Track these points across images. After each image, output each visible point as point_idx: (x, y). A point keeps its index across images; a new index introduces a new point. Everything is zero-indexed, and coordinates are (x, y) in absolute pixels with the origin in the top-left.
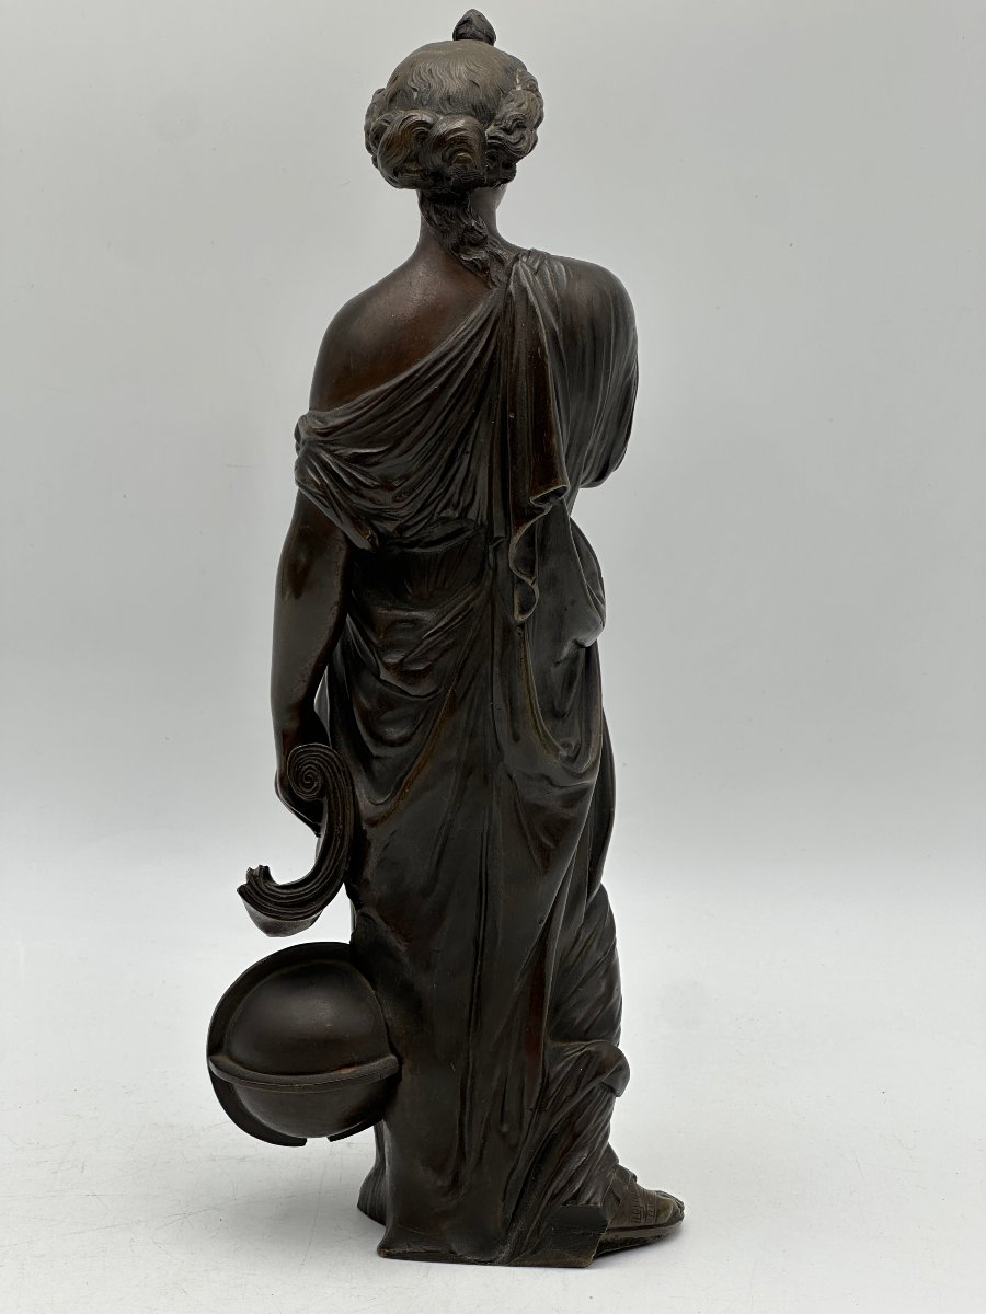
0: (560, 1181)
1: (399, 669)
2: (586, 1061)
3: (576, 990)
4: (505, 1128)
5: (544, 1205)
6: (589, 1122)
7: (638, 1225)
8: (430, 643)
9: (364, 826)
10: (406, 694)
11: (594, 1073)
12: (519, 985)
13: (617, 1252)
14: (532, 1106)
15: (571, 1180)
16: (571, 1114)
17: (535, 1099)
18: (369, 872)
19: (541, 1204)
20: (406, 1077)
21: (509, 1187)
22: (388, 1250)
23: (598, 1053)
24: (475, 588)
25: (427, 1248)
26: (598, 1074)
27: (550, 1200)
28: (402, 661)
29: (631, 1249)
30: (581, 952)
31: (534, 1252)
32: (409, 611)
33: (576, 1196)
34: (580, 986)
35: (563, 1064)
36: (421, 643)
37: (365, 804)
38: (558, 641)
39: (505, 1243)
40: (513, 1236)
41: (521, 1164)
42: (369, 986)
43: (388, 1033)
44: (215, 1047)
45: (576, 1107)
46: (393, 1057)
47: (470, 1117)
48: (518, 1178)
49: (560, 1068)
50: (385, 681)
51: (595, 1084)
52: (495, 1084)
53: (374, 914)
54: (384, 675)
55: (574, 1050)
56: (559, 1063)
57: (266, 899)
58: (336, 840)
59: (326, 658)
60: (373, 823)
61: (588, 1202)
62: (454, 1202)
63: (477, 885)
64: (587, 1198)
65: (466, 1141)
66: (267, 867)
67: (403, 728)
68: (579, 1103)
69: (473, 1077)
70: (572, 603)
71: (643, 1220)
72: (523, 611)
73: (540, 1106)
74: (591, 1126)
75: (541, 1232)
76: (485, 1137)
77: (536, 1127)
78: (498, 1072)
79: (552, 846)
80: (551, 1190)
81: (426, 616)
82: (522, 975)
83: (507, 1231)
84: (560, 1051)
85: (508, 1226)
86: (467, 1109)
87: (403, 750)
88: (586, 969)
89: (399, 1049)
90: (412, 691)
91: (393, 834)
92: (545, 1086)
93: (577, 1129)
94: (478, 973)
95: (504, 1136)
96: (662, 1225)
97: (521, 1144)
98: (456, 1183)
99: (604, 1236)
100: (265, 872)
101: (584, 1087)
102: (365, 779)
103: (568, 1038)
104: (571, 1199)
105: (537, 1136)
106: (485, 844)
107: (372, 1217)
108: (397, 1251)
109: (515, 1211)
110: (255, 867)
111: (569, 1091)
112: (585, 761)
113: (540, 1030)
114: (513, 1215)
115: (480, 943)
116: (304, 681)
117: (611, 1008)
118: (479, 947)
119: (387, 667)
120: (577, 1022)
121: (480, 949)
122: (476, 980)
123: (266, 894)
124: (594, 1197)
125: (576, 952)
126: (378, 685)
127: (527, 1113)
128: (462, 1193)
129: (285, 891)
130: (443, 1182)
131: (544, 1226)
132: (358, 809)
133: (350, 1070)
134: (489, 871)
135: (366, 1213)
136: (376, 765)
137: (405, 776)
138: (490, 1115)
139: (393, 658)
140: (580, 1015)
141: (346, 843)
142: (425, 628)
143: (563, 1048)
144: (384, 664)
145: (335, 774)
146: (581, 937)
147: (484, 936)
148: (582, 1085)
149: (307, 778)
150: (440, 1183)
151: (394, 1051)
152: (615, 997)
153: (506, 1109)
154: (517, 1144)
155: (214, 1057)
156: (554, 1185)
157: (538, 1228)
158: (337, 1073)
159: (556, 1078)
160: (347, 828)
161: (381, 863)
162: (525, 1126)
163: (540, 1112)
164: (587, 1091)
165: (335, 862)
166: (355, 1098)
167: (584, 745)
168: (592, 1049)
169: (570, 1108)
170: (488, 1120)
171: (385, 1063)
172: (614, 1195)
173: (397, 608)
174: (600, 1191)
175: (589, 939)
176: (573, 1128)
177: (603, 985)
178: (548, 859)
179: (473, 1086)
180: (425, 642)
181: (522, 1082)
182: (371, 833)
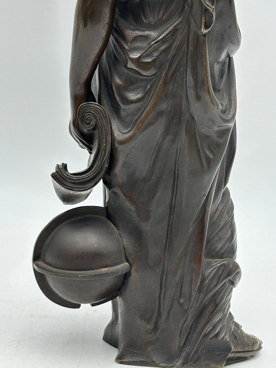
0: (208, 328)
1: (137, 61)
2: (223, 268)
3: (217, 233)
4: (182, 301)
5: (200, 339)
6: (223, 299)
7: (244, 350)
8: (155, 47)
9: (117, 145)
10: (141, 75)
11: (226, 274)
12: (191, 228)
13: (234, 363)
14: (196, 290)
15: (214, 327)
16: (215, 295)
17: (197, 287)
18: (118, 169)
19: (199, 338)
20: (134, 274)
21: (182, 330)
22: (120, 359)
23: (228, 265)
24: (179, 18)
25: (141, 359)
26: (228, 275)
27: (203, 337)
28: (140, 57)
29: (240, 361)
30: (219, 215)
31: (195, 362)
32: (144, 31)
33: (217, 335)
34: (219, 231)
35: (211, 269)
36: (151, 47)
37: (116, 133)
38: (220, 49)
39: (179, 358)
40: (184, 354)
41: (189, 319)
42: (115, 228)
43: (125, 252)
44: (37, 257)
45: (217, 291)
46: (127, 264)
47: (164, 295)
48: (187, 326)
49: (210, 272)
50: (130, 68)
51: (226, 280)
52: (177, 278)
53: (118, 191)
54: (130, 65)
55: (217, 263)
56: (210, 269)
57: (66, 180)
58: (102, 151)
59: (98, 61)
60: (122, 143)
61: (223, 338)
62: (155, 337)
63: (173, 176)
64: (222, 336)
65: (162, 307)
66: (66, 164)
67: (138, 94)
68: (218, 290)
69: (166, 275)
70: (229, 27)
71: (247, 348)
72: (206, 27)
73: (200, 290)
74: (223, 301)
75: (199, 352)
76: (171, 305)
77: (197, 300)
78: (179, 272)
79: (212, 157)
80: (204, 332)
81: (153, 34)
82: (194, 223)
83: (181, 352)
84: (209, 263)
85: (181, 349)
86: (163, 291)
87: (138, 105)
88: (222, 223)
89: (130, 260)
90: (144, 73)
91: (131, 148)
92: (203, 281)
93: (217, 301)
94: (171, 222)
95: (181, 305)
96: (254, 351)
97: (190, 308)
98: (156, 328)
99: (230, 355)
100: (65, 166)
101: (221, 282)
102: (117, 121)
103: (213, 257)
104: (214, 337)
105: (198, 305)
106: (178, 155)
107: (110, 344)
108: (126, 360)
109: (185, 342)
110: (60, 164)
111: (214, 283)
112: (229, 114)
113: (202, 252)
114: (184, 343)
115: (173, 207)
116: (88, 68)
117: (233, 244)
118: (172, 208)
119: (132, 60)
120: (218, 249)
121: (172, 210)
122: (170, 226)
123: (66, 177)
124: (225, 336)
125: (217, 215)
126: (126, 71)
127: (194, 294)
128: (158, 333)
129: (75, 176)
130: (150, 327)
131: (200, 349)
132: (114, 135)
133: (106, 269)
134: (180, 169)
135: (107, 342)
136: (123, 113)
137: (139, 118)
138: (174, 294)
139: (135, 55)
140: (219, 246)
141: (107, 154)
142: (152, 39)
143: (211, 262)
144: (130, 58)
145: (102, 118)
146: (219, 208)
147: (175, 203)
148: (220, 280)
149: (87, 120)
150: (148, 327)
151: (127, 261)
152: (234, 239)
153: (183, 291)
154: (188, 309)
155: (36, 262)
156: (205, 330)
157: (197, 351)
158: (100, 270)
159: (208, 277)
160: (108, 146)
161: (124, 163)
162: (192, 299)
163: (200, 293)
164: (223, 283)
165: (101, 163)
166: (107, 284)
167: (228, 106)
168: (225, 262)
169: (214, 291)
170: (173, 297)
171: (123, 266)
172: (234, 335)
173: (137, 30)
174: (228, 333)
175: (222, 209)
176: (215, 302)
177: (230, 232)
178: (209, 164)
179: (166, 279)
180: (152, 47)
181: (192, 277)
182: (120, 148)
